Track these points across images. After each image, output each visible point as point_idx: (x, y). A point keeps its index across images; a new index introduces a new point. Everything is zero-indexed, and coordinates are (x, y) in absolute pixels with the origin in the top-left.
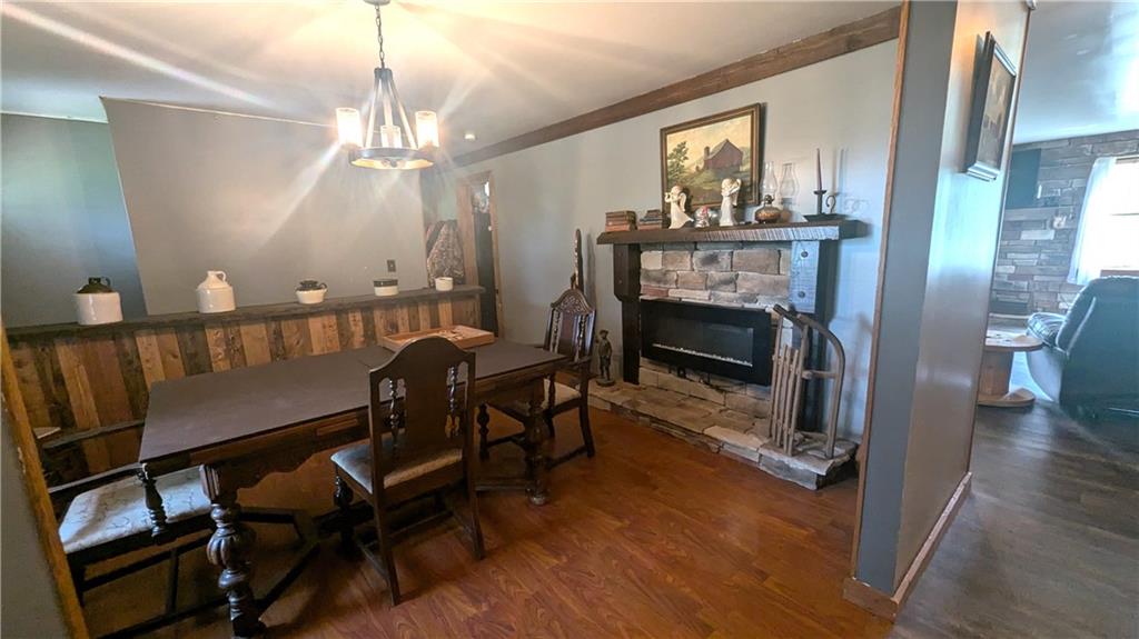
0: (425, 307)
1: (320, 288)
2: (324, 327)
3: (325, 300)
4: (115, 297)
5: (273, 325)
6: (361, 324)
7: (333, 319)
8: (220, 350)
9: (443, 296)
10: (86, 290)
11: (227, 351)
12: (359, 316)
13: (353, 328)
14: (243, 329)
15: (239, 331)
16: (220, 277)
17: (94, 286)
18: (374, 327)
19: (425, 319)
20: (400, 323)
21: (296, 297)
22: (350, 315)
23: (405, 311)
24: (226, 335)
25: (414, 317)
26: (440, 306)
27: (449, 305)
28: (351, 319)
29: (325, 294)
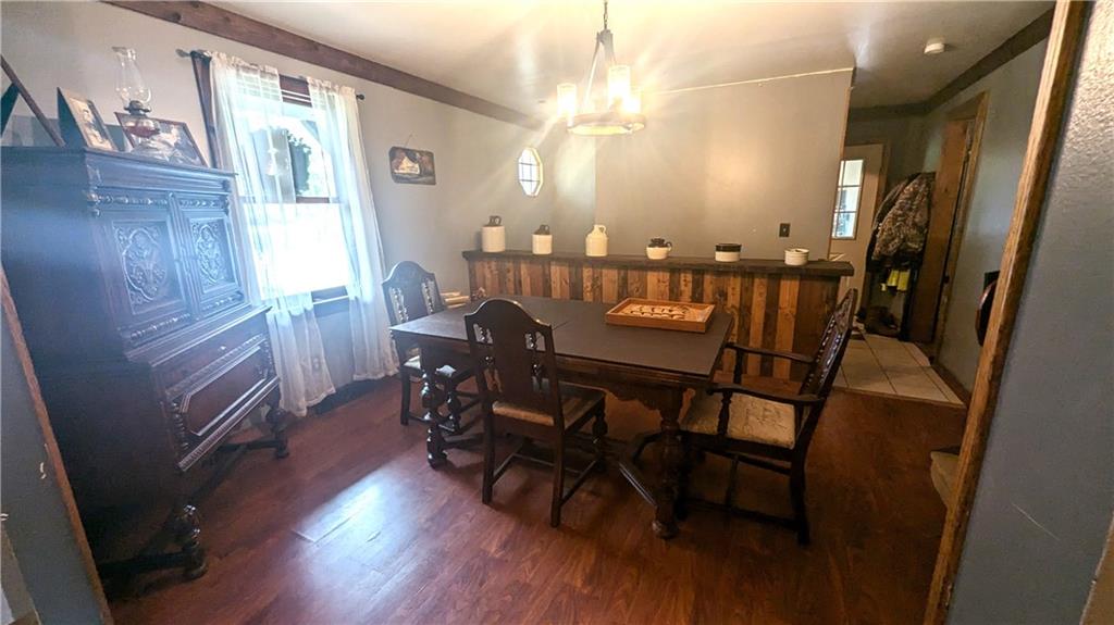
0: (765, 281)
1: (666, 246)
2: (659, 281)
3: (668, 257)
4: (549, 237)
5: (622, 272)
6: (690, 285)
7: (667, 275)
8: (589, 284)
9: (793, 272)
10: (537, 233)
11: (592, 286)
12: (689, 277)
13: (683, 288)
14: (605, 271)
15: (601, 273)
16: (601, 230)
17: (542, 231)
18: (703, 290)
19: (761, 294)
20: (730, 291)
21: (646, 252)
22: (682, 275)
23: (739, 280)
24: (594, 274)
25: (747, 289)
26: (782, 282)
27: (797, 283)
28: (683, 279)
29: (668, 252)
